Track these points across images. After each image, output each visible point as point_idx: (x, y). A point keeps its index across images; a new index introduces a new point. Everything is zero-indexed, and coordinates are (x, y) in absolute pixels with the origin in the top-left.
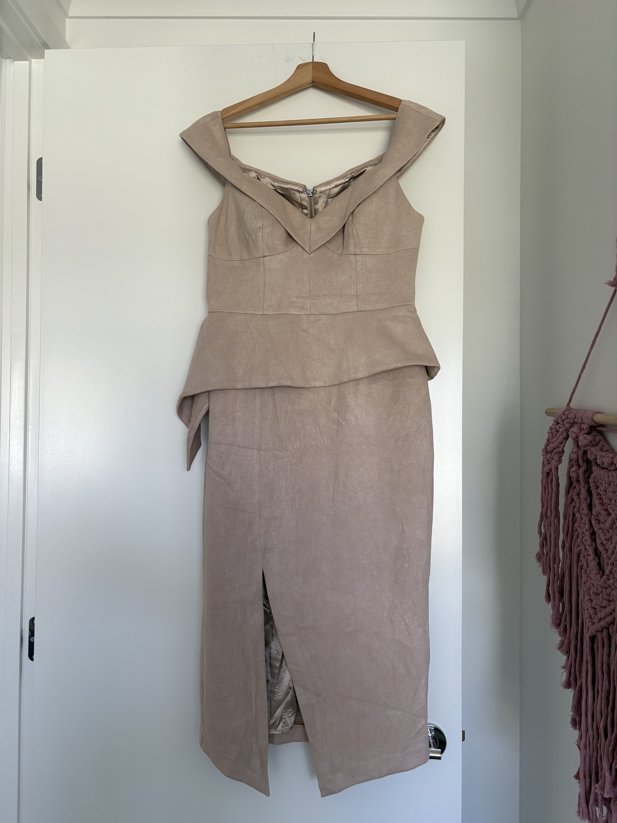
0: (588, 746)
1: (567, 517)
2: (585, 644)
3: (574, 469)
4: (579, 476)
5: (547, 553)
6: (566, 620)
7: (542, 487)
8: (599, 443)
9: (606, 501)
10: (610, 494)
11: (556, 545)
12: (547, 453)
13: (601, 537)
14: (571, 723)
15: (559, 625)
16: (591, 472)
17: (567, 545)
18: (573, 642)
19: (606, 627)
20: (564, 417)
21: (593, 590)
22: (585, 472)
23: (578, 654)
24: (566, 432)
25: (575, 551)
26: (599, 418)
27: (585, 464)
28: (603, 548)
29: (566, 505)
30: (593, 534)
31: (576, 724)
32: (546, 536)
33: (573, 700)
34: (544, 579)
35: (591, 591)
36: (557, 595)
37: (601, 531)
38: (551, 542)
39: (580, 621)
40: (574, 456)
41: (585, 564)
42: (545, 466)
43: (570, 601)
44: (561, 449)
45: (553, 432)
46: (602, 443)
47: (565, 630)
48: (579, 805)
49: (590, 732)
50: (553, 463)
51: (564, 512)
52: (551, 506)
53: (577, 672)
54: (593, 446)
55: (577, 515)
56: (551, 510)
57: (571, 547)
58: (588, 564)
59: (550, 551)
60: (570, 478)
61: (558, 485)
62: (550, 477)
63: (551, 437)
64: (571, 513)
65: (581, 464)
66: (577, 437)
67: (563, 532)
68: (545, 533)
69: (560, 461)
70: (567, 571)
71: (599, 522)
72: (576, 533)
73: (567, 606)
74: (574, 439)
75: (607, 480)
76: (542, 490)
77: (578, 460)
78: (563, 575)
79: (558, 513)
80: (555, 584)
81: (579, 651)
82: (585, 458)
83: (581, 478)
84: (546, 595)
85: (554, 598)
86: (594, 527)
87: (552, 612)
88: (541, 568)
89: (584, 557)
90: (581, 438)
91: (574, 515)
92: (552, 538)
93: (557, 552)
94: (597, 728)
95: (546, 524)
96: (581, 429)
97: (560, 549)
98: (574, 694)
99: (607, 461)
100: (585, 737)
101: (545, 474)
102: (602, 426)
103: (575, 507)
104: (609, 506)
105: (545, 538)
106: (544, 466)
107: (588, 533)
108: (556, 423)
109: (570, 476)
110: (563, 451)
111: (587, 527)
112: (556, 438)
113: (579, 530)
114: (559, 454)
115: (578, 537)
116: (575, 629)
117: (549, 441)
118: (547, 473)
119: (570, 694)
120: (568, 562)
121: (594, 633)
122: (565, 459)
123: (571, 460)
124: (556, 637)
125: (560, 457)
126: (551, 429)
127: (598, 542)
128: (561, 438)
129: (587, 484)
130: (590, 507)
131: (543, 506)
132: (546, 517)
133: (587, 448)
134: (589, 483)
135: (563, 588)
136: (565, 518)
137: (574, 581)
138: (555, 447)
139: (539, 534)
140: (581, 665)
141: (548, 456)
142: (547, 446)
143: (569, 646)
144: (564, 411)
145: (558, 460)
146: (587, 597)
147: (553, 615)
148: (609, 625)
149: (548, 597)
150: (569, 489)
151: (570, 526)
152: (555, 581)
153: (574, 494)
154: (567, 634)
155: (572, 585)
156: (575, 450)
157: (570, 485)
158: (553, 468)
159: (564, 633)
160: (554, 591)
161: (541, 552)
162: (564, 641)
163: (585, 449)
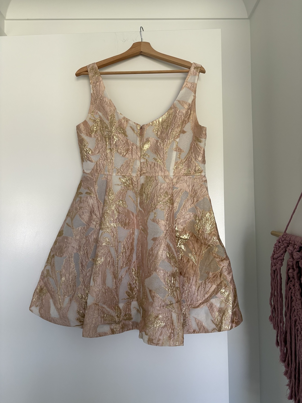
1: (287, 298)
3: (290, 271)
4: (294, 275)
5: (276, 317)
6: (288, 359)
7: (271, 278)
11: (281, 314)
12: (274, 259)
15: (285, 361)
17: (288, 315)
18: (293, 373)
20: (283, 239)
22: (298, 273)
23: (297, 380)
24: (285, 248)
25: (293, 319)
27: (297, 269)
29: (286, 291)
34: (275, 332)
36: (283, 343)
38: (278, 311)
40: (291, 263)
42: (272, 267)
43: (291, 347)
44: (282, 258)
45: (277, 247)
47: (288, 364)
50: (278, 265)
51: (285, 295)
52: (277, 290)
53: (296, 392)
55: (294, 298)
56: (277, 292)
57: (290, 316)
59: (278, 316)
60: (288, 275)
61: (281, 278)
62: (276, 273)
63: (276, 250)
64: (290, 296)
65: (295, 269)
66: (292, 252)
67: (285, 306)
68: (274, 305)
69: (282, 265)
70: (289, 330)
72: (293, 309)
73: (289, 351)
74: (289, 253)
76: (271, 279)
77: (293, 266)
78: (286, 332)
79: (281, 295)
80: (282, 337)
82: (297, 266)
83: (295, 277)
84: (276, 342)
87: (280, 352)
88: (272, 325)
90: (294, 253)
91: (292, 298)
93: (282, 318)
95: (275, 300)
96: (294, 248)
97: (284, 316)
101: (273, 271)
103: (292, 293)
105: (274, 308)
108: (278, 242)
112: (279, 251)
113: (295, 307)
114: (281, 261)
115: (295, 311)
116: (294, 365)
117: (274, 252)
118: (274, 271)
120: (289, 325)
123: (288, 265)
124: (282, 368)
126: (275, 245)
128: (282, 252)
129: (299, 281)
131: (272, 289)
133: (299, 259)
135: (286, 340)
136: (286, 298)
137: (293, 337)
138: (279, 256)
139: (270, 305)
141: (275, 261)
142: (273, 255)
143: (291, 375)
144: (283, 235)
145: (280, 264)
147: (281, 356)
149: (278, 344)
150: (288, 281)
151: (290, 304)
152: (282, 335)
153: (291, 285)
154: (290, 367)
155: (292, 339)
156: (291, 260)
157: (289, 279)
158: (278, 269)
159: (288, 366)
160: (281, 341)
161: (272, 316)
162: (287, 371)
163: (297, 261)
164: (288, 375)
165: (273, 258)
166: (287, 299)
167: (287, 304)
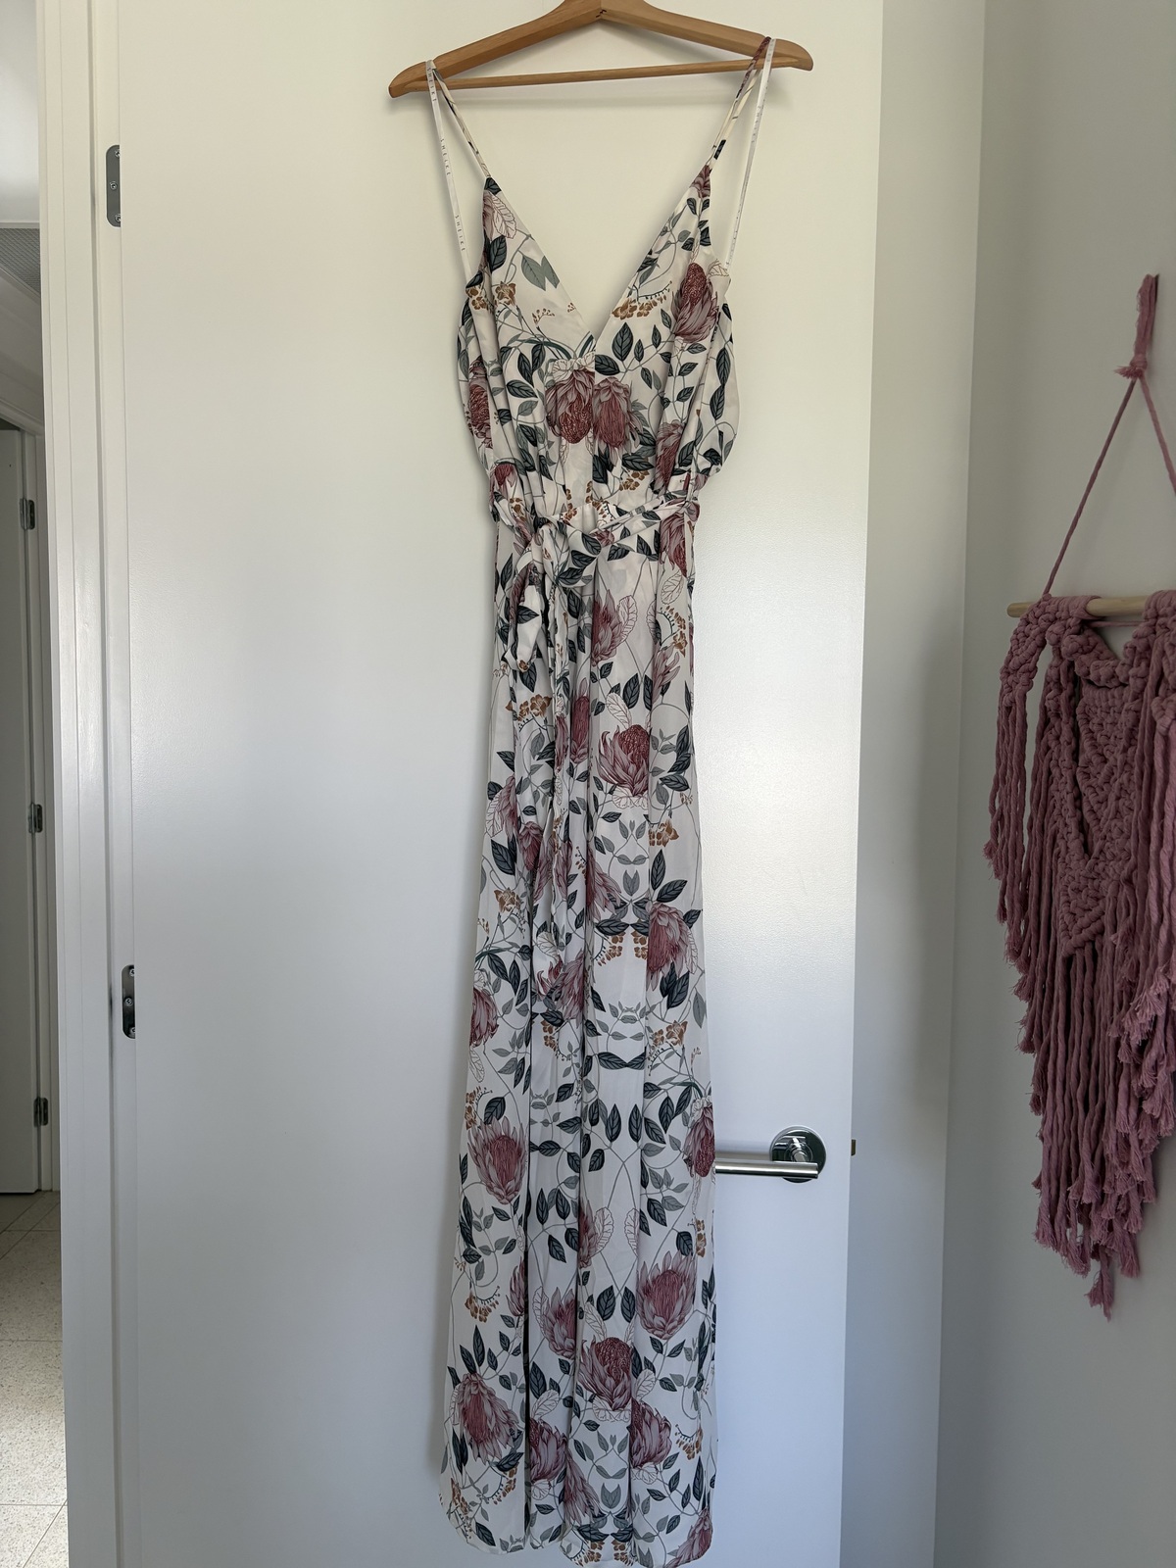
0: (1055, 1133)
1: (1039, 777)
2: (1056, 975)
3: (1051, 695)
4: (1059, 706)
5: (1004, 841)
6: (1029, 945)
7: (999, 733)
8: (1094, 647)
9: (1101, 740)
10: (1108, 728)
11: (1019, 826)
12: (1009, 673)
13: (1090, 798)
14: (1031, 1105)
15: (1019, 954)
16: (1080, 697)
17: (1036, 823)
18: (1039, 978)
19: (1089, 941)
20: (1038, 612)
21: (1073, 884)
22: (1070, 698)
23: (1046, 994)
24: (1042, 635)
25: (1049, 831)
26: (1095, 607)
27: (1071, 685)
28: (1092, 816)
29: (1036, 757)
30: (1078, 797)
31: (1039, 1103)
32: (1002, 814)
33: (1036, 1067)
34: (997, 884)
35: (1069, 889)
36: (1017, 905)
37: (1091, 790)
38: (1009, 822)
39: (1052, 941)
40: (1054, 672)
41: (1063, 850)
42: (1004, 697)
43: (1038, 913)
44: (1031, 664)
45: (1019, 638)
46: (1098, 647)
47: (1028, 960)
48: (1038, 1225)
49: (1059, 1109)
50: (1018, 688)
51: (1033, 770)
52: (1012, 763)
53: (1043, 1022)
54: (1085, 654)
55: (1055, 772)
56: (1012, 769)
57: (1043, 826)
58: (1068, 848)
59: (1009, 836)
60: (1044, 710)
61: (1025, 726)
62: (1012, 712)
63: (1016, 646)
64: (1045, 769)
65: (1064, 685)
67: (1031, 803)
68: (1002, 808)
69: (1029, 685)
70: (1036, 865)
71: (1088, 776)
72: (1052, 803)
73: (1032, 921)
74: (1053, 645)
75: (1104, 704)
76: (998, 737)
77: (1059, 679)
78: (1029, 873)
79: (1023, 774)
80: (1015, 889)
81: (1048, 988)
82: (1071, 675)
83: (1063, 709)
84: (1000, 909)
85: (1013, 912)
86: (1080, 784)
87: (1008, 934)
88: (992, 868)
89: (1063, 838)
90: (1065, 641)
91: (1050, 772)
92: (1012, 813)
93: (1020, 836)
94: (1071, 1101)
95: (1003, 793)
96: (1065, 628)
97: (1025, 831)
98: (1037, 1059)
99: (1104, 672)
100: (1051, 1117)
101: (1004, 709)
102: (1102, 618)
103: (1051, 759)
104: (1105, 749)
105: (1001, 818)
106: (1002, 695)
107: (1069, 798)
108: (1024, 624)
109: (1045, 707)
110: (1035, 668)
111: (1068, 787)
112: (1024, 647)
113: (1057, 796)
114: (1028, 674)
115: (1054, 807)
116: (1043, 955)
117: (1012, 654)
118: (1007, 707)
119: (1030, 1061)
120: (1037, 849)
121: (1071, 952)
122: (1039, 681)
123: (1047, 683)
124: (1014, 975)
125: (1030, 679)
126: (1016, 633)
127: (1086, 808)
128: (1032, 646)
129: (1071, 718)
130: (1075, 754)
131: (999, 764)
132: (1004, 781)
133: (1074, 656)
134: (1075, 716)
135: (1027, 896)
136: (1035, 779)
137: (1046, 881)
138: (1023, 662)
139: (991, 812)
140: (1049, 1012)
141: (1011, 677)
142: (1008, 662)
143: (1034, 987)
144: (1040, 602)
145: (1026, 683)
146: (1063, 899)
147: (1009, 938)
148: (1094, 936)
149: (1003, 914)
150: (1043, 730)
151: (1043, 790)
152: (1016, 883)
153: (1052, 738)
154: (1031, 966)
155: (1043, 887)
156: (1055, 663)
157: (1045, 723)
158: (1017, 698)
159: (1026, 965)
160: (1013, 901)
161: (993, 842)
162: (1024, 978)
163: (1071, 659)
164: (1026, 991)
165: (1007, 672)
166: (1036, 780)
167: (1035, 795)
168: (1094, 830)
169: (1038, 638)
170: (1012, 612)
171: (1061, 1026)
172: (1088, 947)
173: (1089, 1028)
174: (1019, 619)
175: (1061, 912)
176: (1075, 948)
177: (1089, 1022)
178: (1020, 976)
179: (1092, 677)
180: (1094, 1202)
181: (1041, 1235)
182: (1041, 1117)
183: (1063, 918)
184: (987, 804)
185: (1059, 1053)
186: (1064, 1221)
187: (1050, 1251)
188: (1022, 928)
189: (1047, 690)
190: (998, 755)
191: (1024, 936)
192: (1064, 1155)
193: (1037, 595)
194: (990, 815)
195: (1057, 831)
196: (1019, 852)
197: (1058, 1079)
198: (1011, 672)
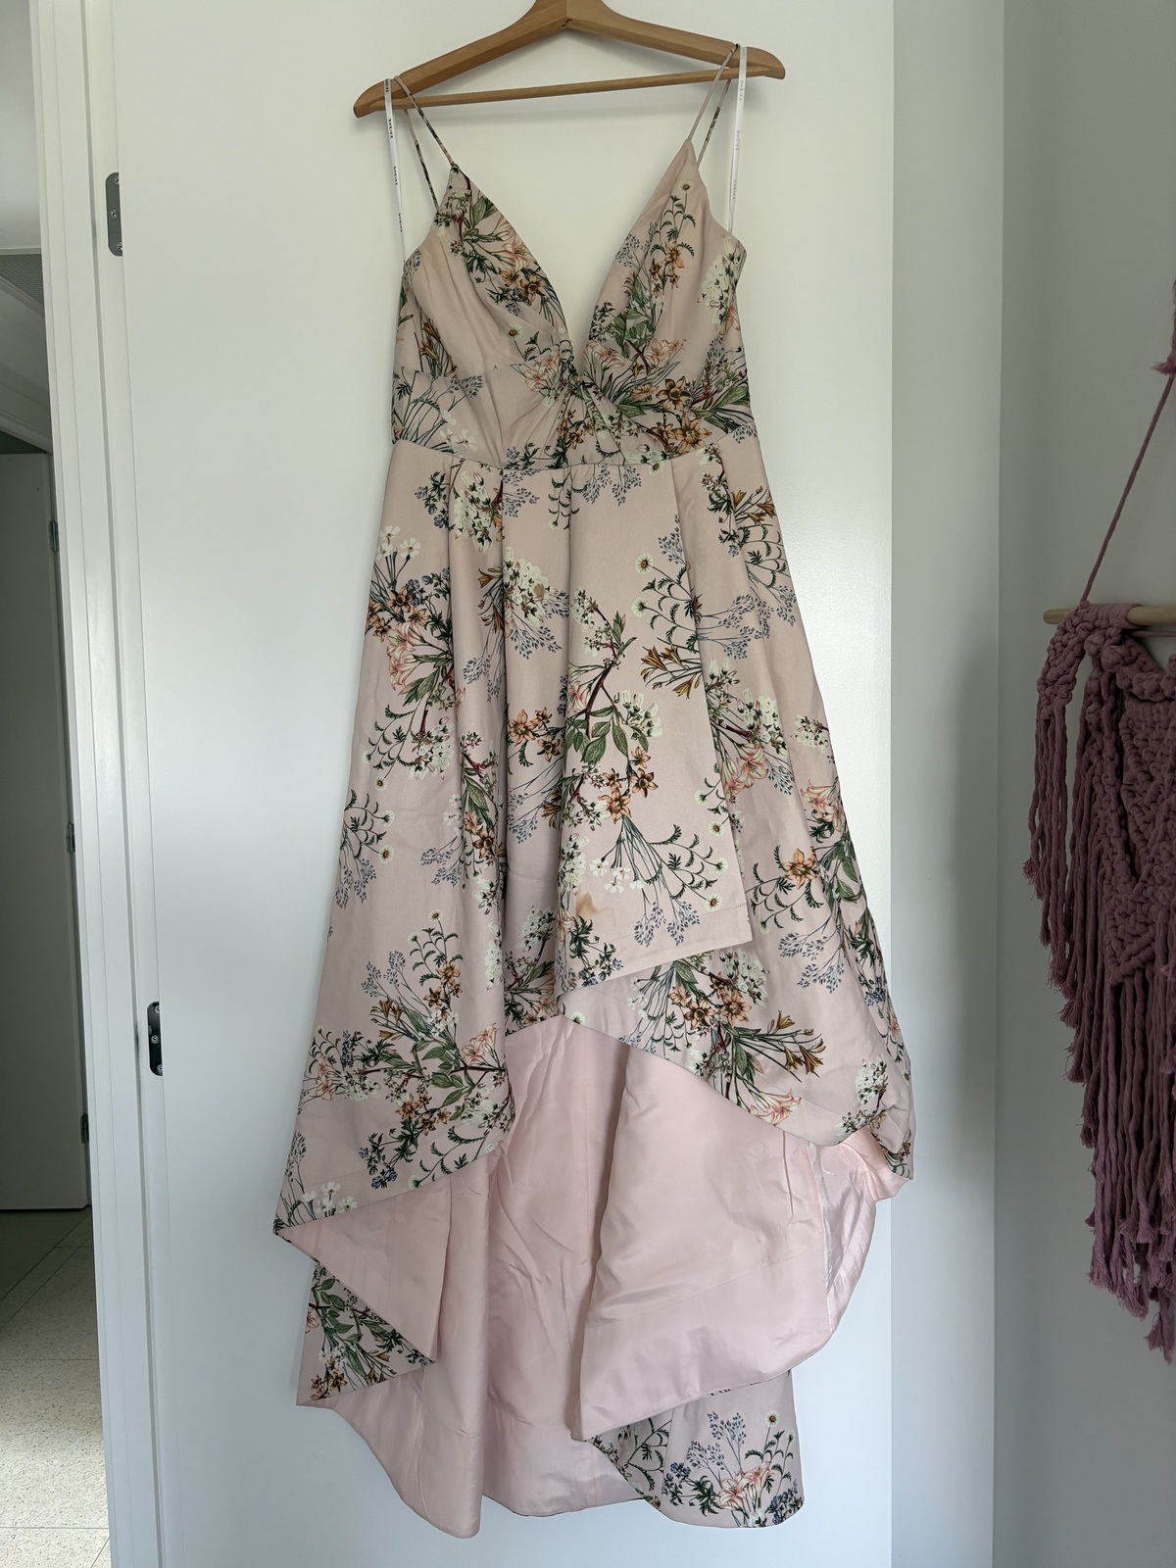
0: (1108, 1168)
1: (1081, 793)
2: (1105, 1002)
3: (1091, 708)
4: (1100, 720)
5: (1045, 860)
6: (1075, 970)
7: (1037, 747)
8: (1137, 658)
9: (1146, 756)
10: (1153, 744)
11: (1061, 846)
12: (1046, 685)
13: (1136, 819)
14: (1082, 1136)
15: (1064, 978)
16: (1123, 711)
17: (1080, 842)
18: (1086, 1004)
19: (1139, 969)
20: (1076, 620)
21: (1121, 909)
22: (1112, 711)
23: (1094, 1022)
24: (1080, 645)
25: (1094, 850)
26: (1136, 615)
27: (1112, 698)
28: (1139, 837)
29: (1079, 775)
30: (1123, 817)
31: (1090, 1137)
32: (1043, 831)
33: (1085, 1098)
34: (1039, 904)
35: (1116, 913)
36: (1061, 928)
37: (1137, 809)
38: (1051, 841)
39: (1099, 966)
40: (1094, 685)
41: (1108, 870)
42: (1042, 709)
43: (1084, 936)
44: (1070, 676)
45: (1057, 648)
46: (1142, 658)
47: (1074, 985)
48: (1093, 1264)
49: (1112, 1145)
50: (1057, 701)
51: (1075, 786)
52: (1051, 778)
53: (1092, 1053)
54: (1127, 665)
55: (1098, 789)
56: (1052, 785)
57: (1086, 845)
58: (1113, 869)
59: (1050, 855)
60: (1085, 724)
61: (1065, 740)
62: (1051, 727)
63: (1053, 657)
64: (1087, 786)
65: (1105, 698)
66: (1099, 652)
67: (1074, 820)
68: (1042, 826)
69: (1068, 698)
70: (1080, 887)
71: (1133, 793)
72: (1095, 821)
73: (1078, 944)
74: (1093, 657)
75: (1148, 719)
76: (1037, 751)
77: (1100, 691)
78: (1073, 895)
79: (1064, 790)
80: (1058, 912)
81: (1096, 1017)
82: (1112, 687)
83: (1105, 723)
84: (1042, 931)
85: (1056, 936)
86: (1125, 803)
87: (1052, 958)
88: (1033, 887)
89: (1108, 858)
90: (1105, 652)
91: (1092, 789)
92: (1054, 832)
93: (1062, 856)
94: (1124, 1136)
95: (1044, 810)
96: (1106, 637)
97: (1068, 850)
98: (1087, 1089)
99: (1148, 686)
100: (1103, 1152)
101: (1042, 723)
102: (1144, 628)
103: (1093, 776)
104: (1151, 766)
105: (1042, 836)
106: (1040, 708)
107: (1114, 817)
108: (1062, 632)
109: (1086, 721)
110: (1074, 680)
111: (1113, 806)
112: (1062, 658)
113: (1101, 814)
114: (1066, 685)
115: (1098, 826)
116: (1090, 981)
117: (1049, 663)
118: (1045, 721)
119: (1080, 1089)
120: (1081, 871)
121: (1120, 980)
122: (1078, 692)
123: (1087, 695)
124: (1059, 1000)
125: (1069, 691)
126: (1053, 642)
127: (1132, 829)
128: (1070, 657)
129: (1114, 734)
130: (1119, 771)
131: (1038, 780)
132: (1044, 798)
133: (1116, 668)
134: (1117, 731)
135: (1071, 917)
136: (1077, 795)
137: (1091, 903)
138: (1061, 673)
139: (1031, 830)
140: (1098, 1041)
141: (1049, 689)
142: (1045, 673)
143: (1081, 1014)
144: (1077, 610)
145: (1065, 695)
146: (1110, 924)
147: (1054, 962)
148: (1144, 963)
149: (1046, 935)
150: (1084, 745)
151: (1085, 808)
152: (1059, 905)
153: (1093, 752)
154: (1078, 992)
155: (1088, 909)
156: (1094, 675)
157: (1086, 737)
158: (1055, 711)
159: (1072, 990)
160: (1056, 924)
161: (1034, 860)
162: (1071, 1004)
163: (1112, 671)
164: (1072, 1016)
165: (1044, 683)
166: (1078, 797)
167: (1077, 813)
168: (1141, 851)
169: (1077, 649)
170: (1049, 618)
171: (1111, 1057)
172: (1138, 977)
173: (1141, 1061)
174: (1056, 626)
175: (1108, 937)
176: (1124, 976)
177: (1141, 1055)
178: (1066, 1001)
179: (1135, 690)
180: (1151, 1242)
181: (1096, 1276)
182: (1092, 1151)
183: (1110, 944)
184: (1027, 821)
185: (1110, 1086)
186: (1120, 1262)
187: (1106, 1291)
188: (1067, 951)
189: (1087, 704)
190: (1037, 770)
191: (1070, 960)
192: (1118, 1193)
193: (1076, 602)
194: (1029, 832)
195: (1101, 851)
196: (1061, 873)
197: (1109, 1113)
198: (1049, 684)
